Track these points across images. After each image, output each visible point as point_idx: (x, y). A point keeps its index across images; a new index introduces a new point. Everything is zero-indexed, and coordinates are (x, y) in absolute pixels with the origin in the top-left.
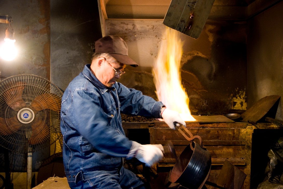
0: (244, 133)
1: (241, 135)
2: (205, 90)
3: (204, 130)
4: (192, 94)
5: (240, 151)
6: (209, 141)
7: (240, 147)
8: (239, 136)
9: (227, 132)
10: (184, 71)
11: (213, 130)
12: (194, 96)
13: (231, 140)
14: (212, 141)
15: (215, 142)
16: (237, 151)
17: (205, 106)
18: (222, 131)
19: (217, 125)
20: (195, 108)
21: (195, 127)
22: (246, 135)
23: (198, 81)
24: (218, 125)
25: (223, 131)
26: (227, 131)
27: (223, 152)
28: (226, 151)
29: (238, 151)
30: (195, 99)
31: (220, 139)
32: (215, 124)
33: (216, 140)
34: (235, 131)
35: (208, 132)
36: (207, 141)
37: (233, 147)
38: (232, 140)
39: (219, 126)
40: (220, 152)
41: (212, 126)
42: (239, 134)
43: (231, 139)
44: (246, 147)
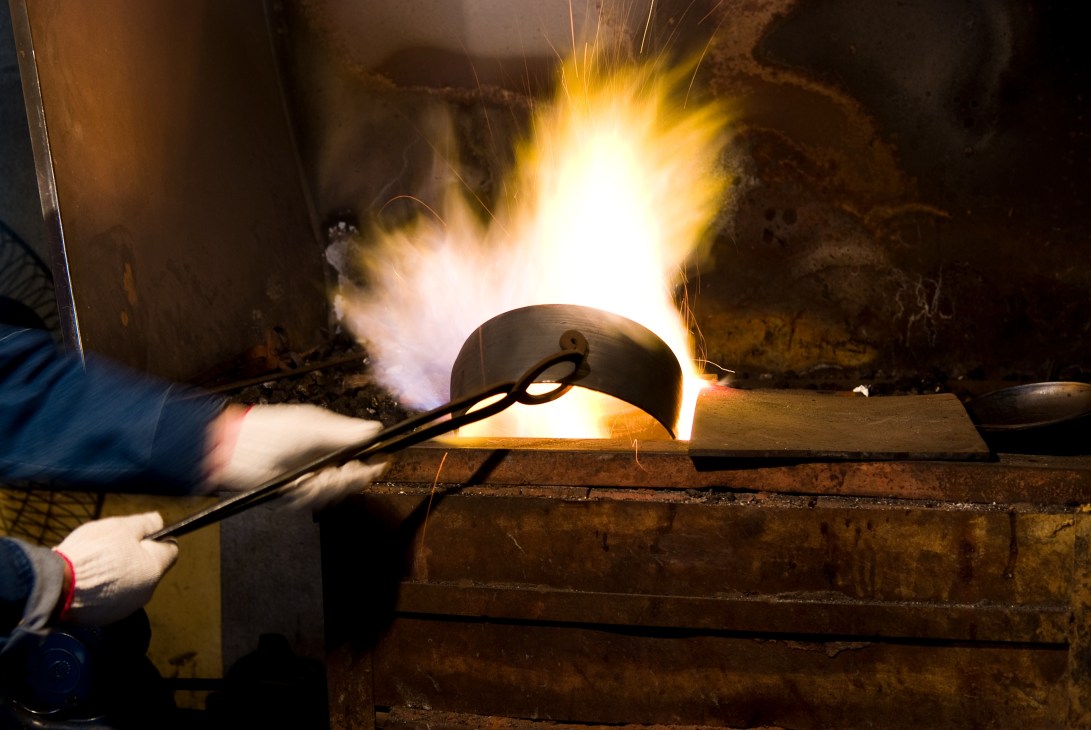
0: (1059, 548)
1: (1029, 561)
2: (927, 208)
3: (710, 517)
4: (829, 237)
5: (1021, 695)
6: (758, 599)
7: (1025, 657)
8: (1008, 570)
9: (902, 536)
10: (769, 70)
11: (782, 514)
12: (844, 250)
13: (937, 599)
14: (775, 600)
15: (802, 609)
16: (998, 688)
17: (929, 324)
18: (864, 524)
19: (833, 477)
20: (855, 339)
21: (656, 489)
22: (1077, 566)
23: (877, 144)
24: (843, 474)
25: (869, 526)
26: (904, 529)
27: (870, 690)
28: (901, 682)
29: (1006, 687)
30: (854, 269)
31: (849, 591)
32: (819, 466)
33: (810, 598)
34: (980, 533)
35: (749, 529)
36: (736, 597)
37: (962, 655)
38: (954, 596)
39: (852, 483)
40: (851, 687)
41: (797, 486)
42: (1014, 554)
43: (945, 595)
44: (1073, 664)
